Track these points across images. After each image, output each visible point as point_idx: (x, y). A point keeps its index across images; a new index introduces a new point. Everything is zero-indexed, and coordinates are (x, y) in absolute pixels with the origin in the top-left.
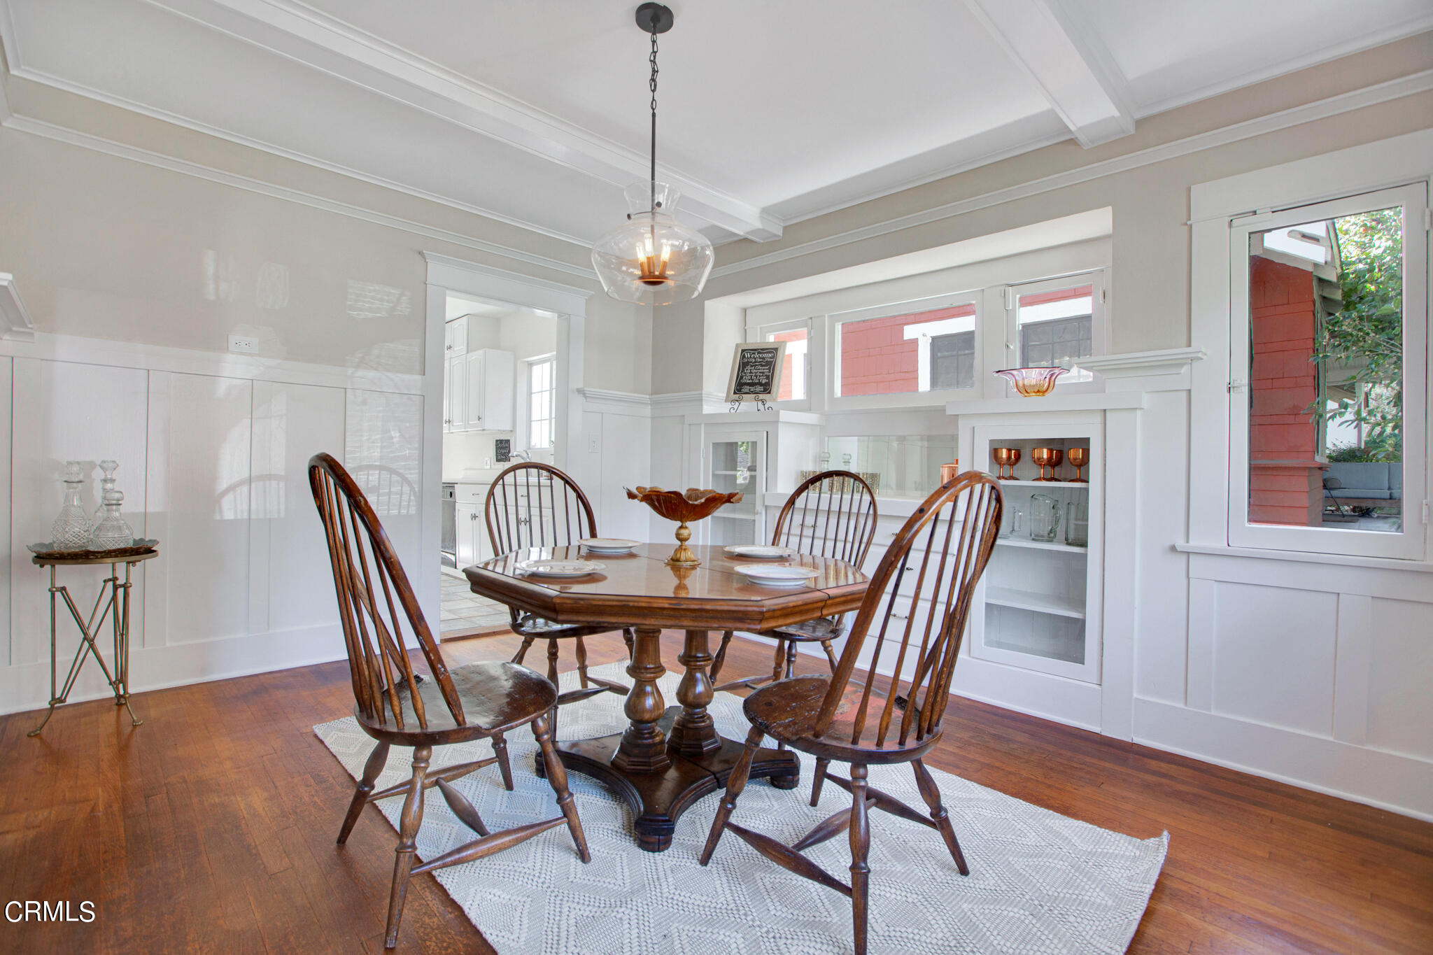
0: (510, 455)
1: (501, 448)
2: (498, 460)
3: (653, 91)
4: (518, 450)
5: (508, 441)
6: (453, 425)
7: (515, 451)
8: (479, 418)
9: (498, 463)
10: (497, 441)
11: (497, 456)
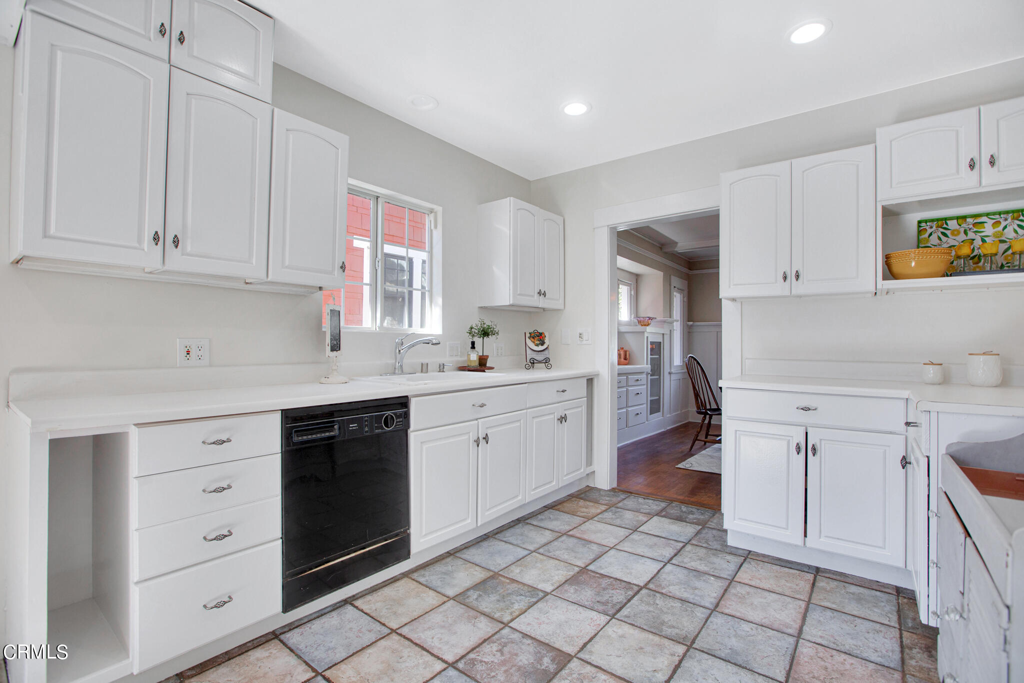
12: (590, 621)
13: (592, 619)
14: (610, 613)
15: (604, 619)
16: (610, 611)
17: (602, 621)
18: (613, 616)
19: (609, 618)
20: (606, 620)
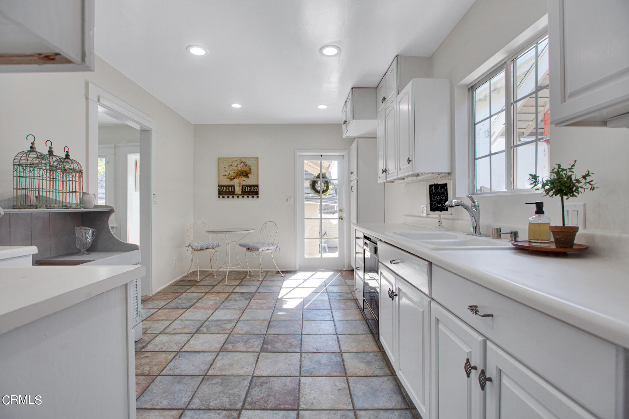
0: (447, 203)
1: (435, 194)
2: (432, 209)
4: (457, 196)
5: (445, 186)
6: (389, 174)
7: (454, 198)
8: (409, 161)
9: (432, 212)
10: (431, 186)
11: (431, 205)
12: (264, 369)
13: (263, 371)
14: (255, 378)
15: (257, 373)
16: (256, 380)
17: (257, 372)
18: (253, 377)
19: (254, 375)
20: (255, 373)
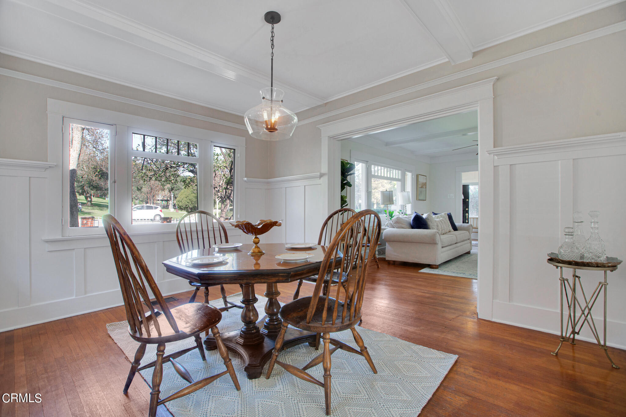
3: (272, 49)
